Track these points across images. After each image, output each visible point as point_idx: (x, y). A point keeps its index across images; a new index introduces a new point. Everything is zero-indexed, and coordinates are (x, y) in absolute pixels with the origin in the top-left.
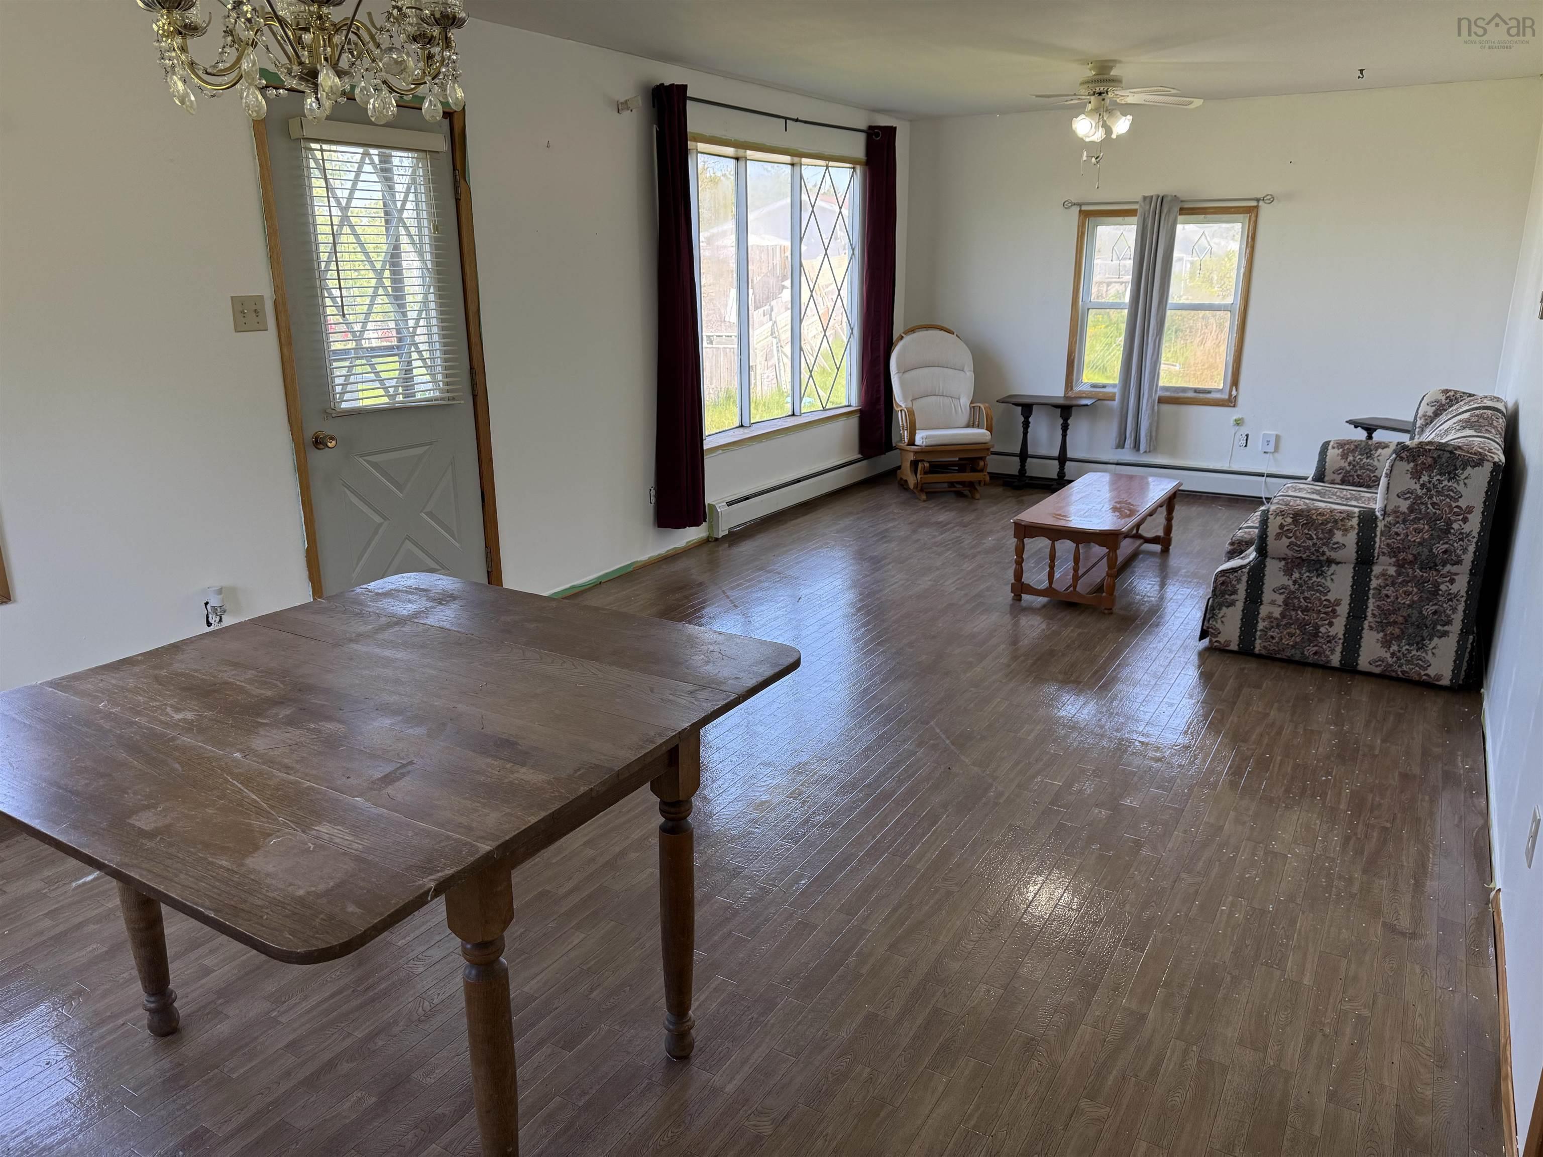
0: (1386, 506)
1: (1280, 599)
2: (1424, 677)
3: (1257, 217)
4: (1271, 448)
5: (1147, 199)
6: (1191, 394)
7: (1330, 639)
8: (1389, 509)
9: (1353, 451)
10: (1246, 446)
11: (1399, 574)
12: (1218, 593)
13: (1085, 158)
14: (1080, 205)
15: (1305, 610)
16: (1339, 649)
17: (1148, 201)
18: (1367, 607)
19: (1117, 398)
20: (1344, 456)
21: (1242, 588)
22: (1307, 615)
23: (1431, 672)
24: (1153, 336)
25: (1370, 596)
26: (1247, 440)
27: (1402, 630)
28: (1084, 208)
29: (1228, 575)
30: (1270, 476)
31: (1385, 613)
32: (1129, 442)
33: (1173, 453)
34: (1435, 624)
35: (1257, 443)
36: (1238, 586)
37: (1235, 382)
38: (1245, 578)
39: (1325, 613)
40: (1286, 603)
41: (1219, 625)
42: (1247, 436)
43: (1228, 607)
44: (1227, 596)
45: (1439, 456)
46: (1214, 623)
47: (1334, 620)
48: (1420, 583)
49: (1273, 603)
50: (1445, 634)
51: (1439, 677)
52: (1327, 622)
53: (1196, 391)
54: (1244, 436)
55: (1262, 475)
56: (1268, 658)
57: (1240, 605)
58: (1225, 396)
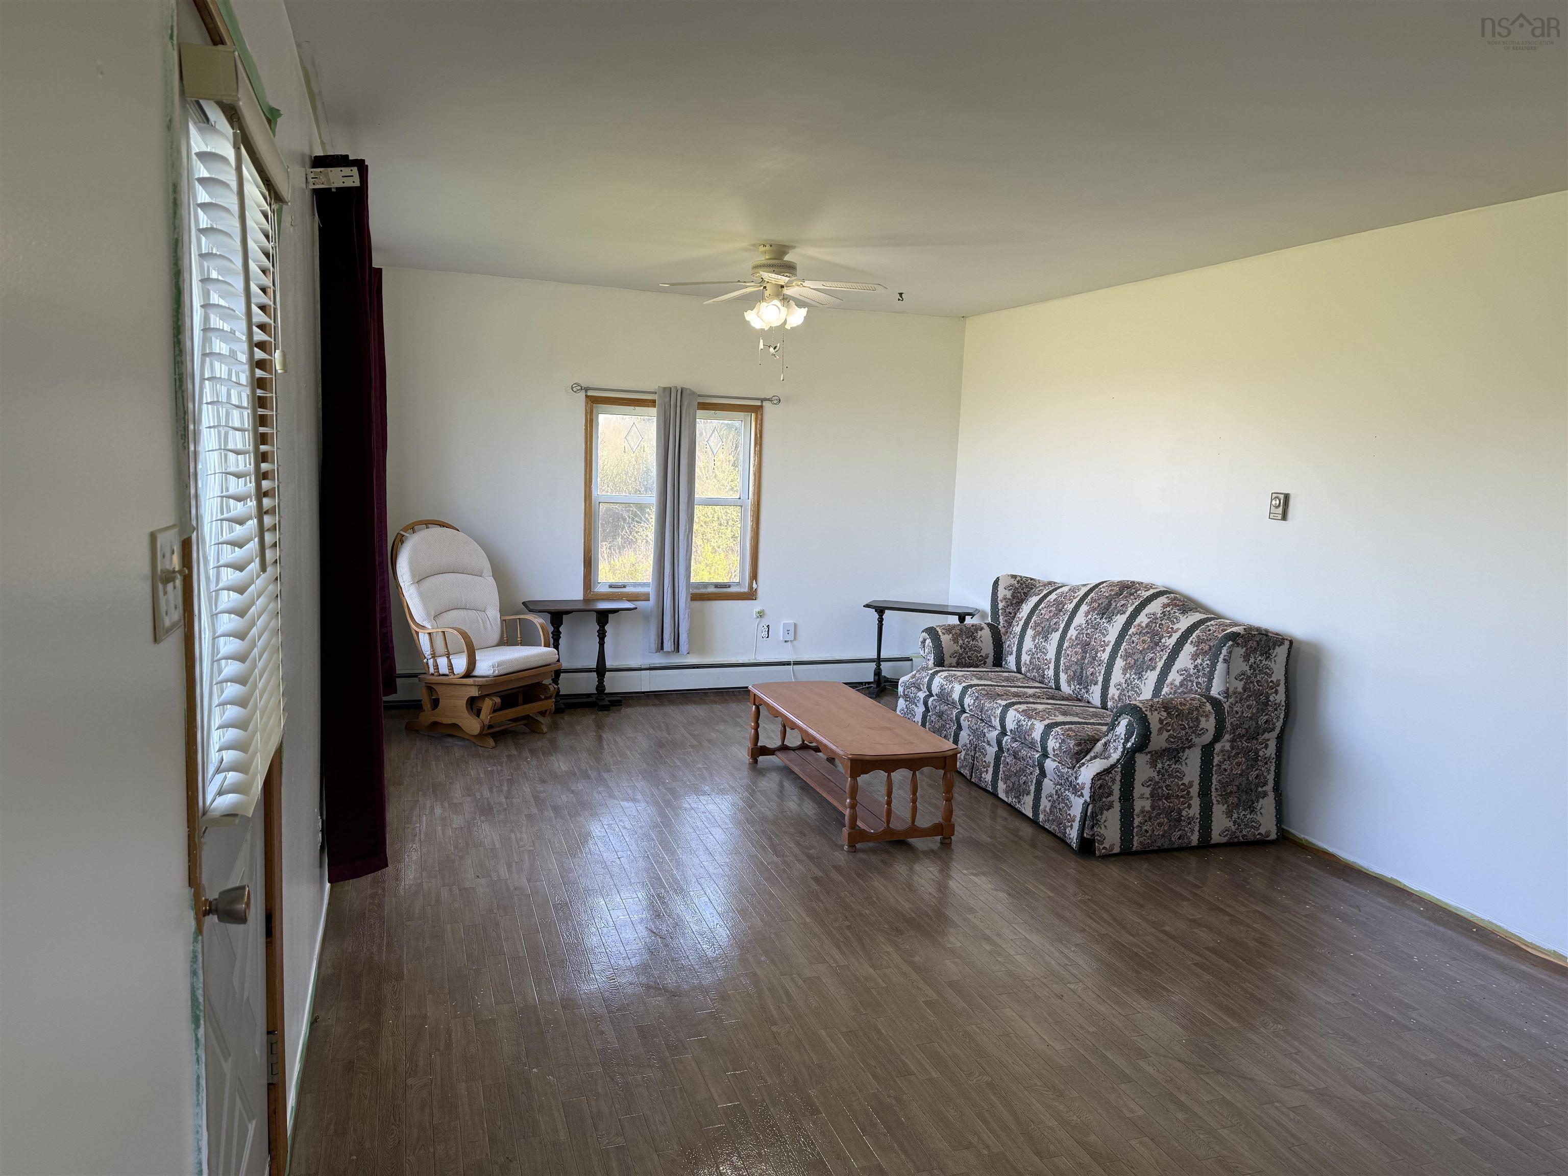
0: (1228, 689)
1: (1147, 791)
2: (1258, 837)
3: (762, 415)
4: (790, 637)
5: (668, 391)
6: (712, 590)
7: (1190, 820)
8: (1231, 690)
9: (960, 635)
10: (768, 637)
11: (1232, 748)
12: (1096, 798)
13: (761, 346)
14: (586, 389)
15: (1168, 798)
16: (1197, 828)
17: (667, 392)
18: (1212, 784)
19: (652, 597)
20: (955, 640)
21: (1116, 788)
22: (1171, 802)
23: (1262, 830)
24: (685, 532)
25: (1214, 772)
26: (768, 631)
27: (1238, 798)
28: (590, 393)
29: (1103, 777)
30: (797, 663)
31: (1224, 785)
32: (668, 645)
33: (701, 651)
34: (1257, 786)
35: (779, 633)
36: (1113, 787)
37: (754, 576)
38: (1118, 778)
39: (1182, 797)
40: (1152, 795)
41: (1103, 831)
42: (768, 626)
43: (1108, 810)
44: (1104, 799)
45: (1261, 640)
46: (1099, 830)
47: (1191, 802)
48: (1246, 752)
49: (1142, 797)
50: (1265, 794)
51: (1268, 833)
52: (1186, 805)
53: (717, 586)
54: (765, 627)
55: (788, 664)
56: (1145, 853)
57: (1117, 806)
58: (745, 589)
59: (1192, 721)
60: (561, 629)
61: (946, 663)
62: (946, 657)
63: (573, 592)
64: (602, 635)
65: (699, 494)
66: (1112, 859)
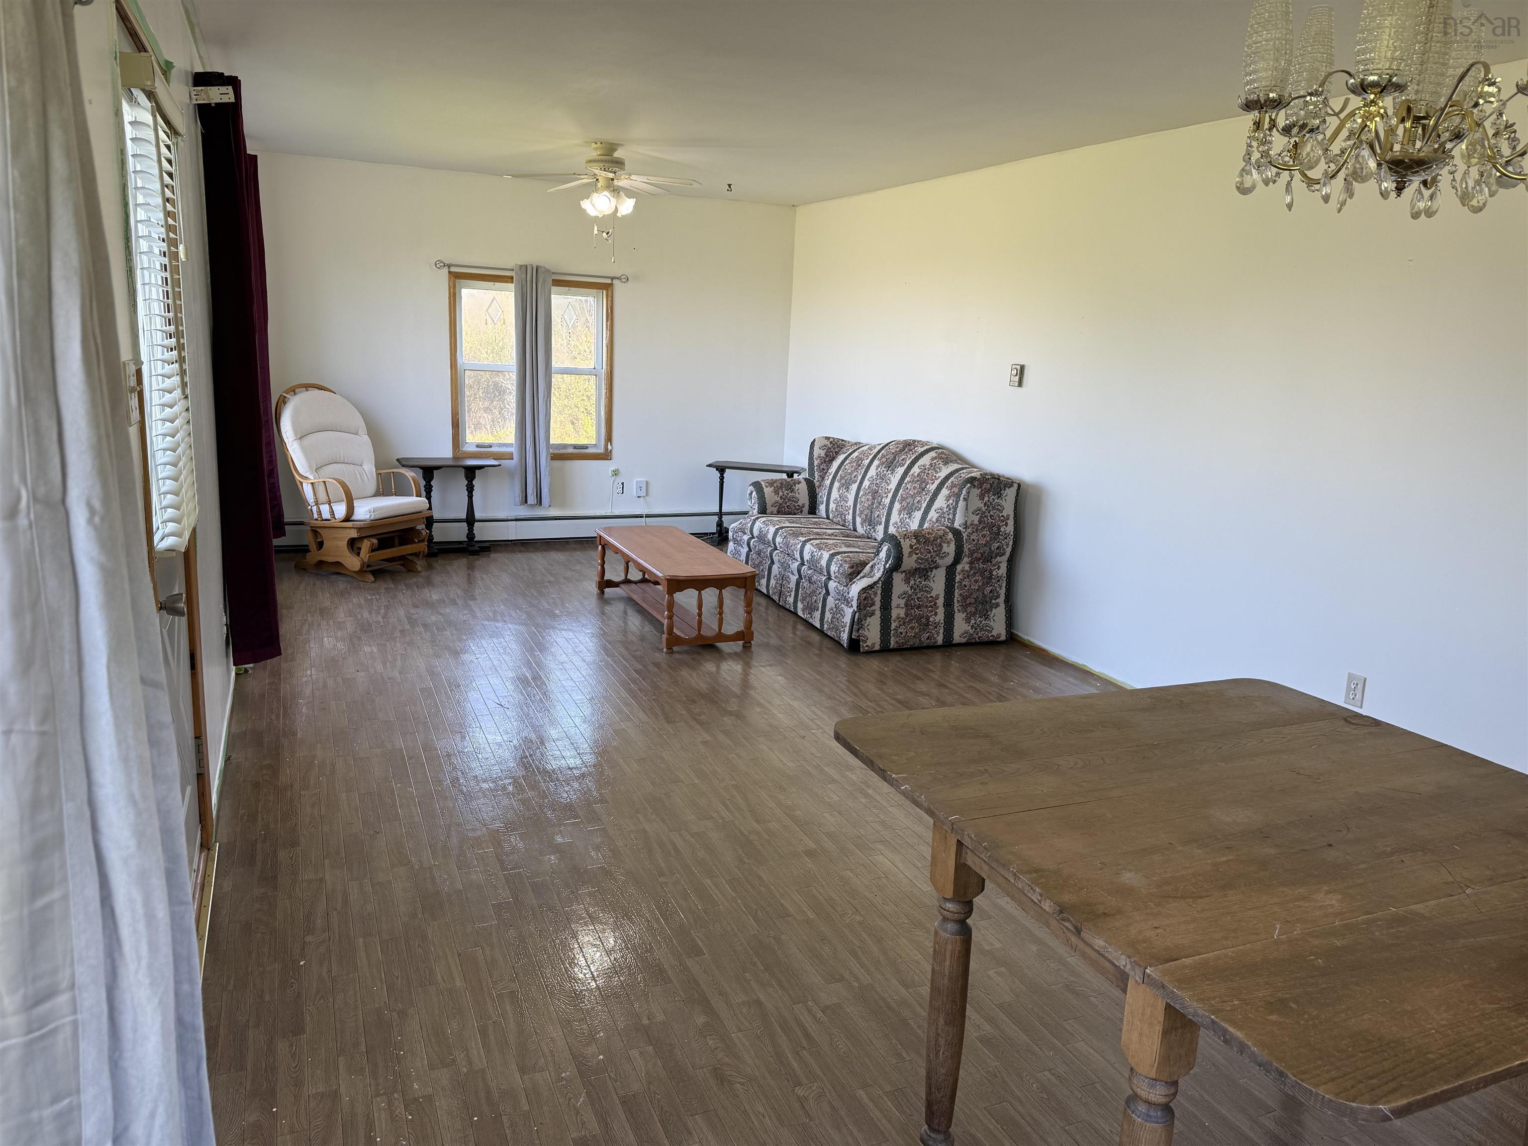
0: (966, 521)
1: (902, 602)
2: (991, 638)
3: (612, 292)
4: (643, 493)
5: (524, 268)
6: (571, 450)
7: (936, 625)
8: (968, 523)
9: (781, 488)
10: (623, 493)
11: (971, 568)
12: (862, 607)
13: (596, 232)
14: (449, 266)
15: (919, 607)
16: (942, 631)
17: (523, 270)
18: (954, 597)
19: (515, 456)
20: (776, 492)
21: (878, 600)
22: (921, 611)
23: (994, 633)
24: (544, 397)
25: (956, 588)
26: (623, 488)
27: (975, 608)
28: (453, 269)
29: (867, 591)
30: (648, 516)
31: (964, 598)
32: (532, 499)
33: (563, 505)
34: (991, 599)
35: (632, 489)
36: (875, 599)
37: (609, 439)
38: (879, 592)
39: (930, 607)
40: (906, 605)
41: (866, 633)
42: (623, 484)
43: (870, 617)
44: (868, 609)
45: (993, 483)
46: (863, 632)
47: (937, 611)
48: (982, 572)
49: (898, 607)
50: (997, 605)
51: (999, 636)
52: (933, 613)
53: (575, 447)
54: (620, 484)
55: (641, 516)
56: (899, 650)
57: (878, 613)
58: (601, 450)
59: (936, 547)
60: (432, 483)
61: (768, 511)
62: (769, 506)
63: (443, 451)
64: (470, 489)
65: (556, 364)
66: (873, 655)
